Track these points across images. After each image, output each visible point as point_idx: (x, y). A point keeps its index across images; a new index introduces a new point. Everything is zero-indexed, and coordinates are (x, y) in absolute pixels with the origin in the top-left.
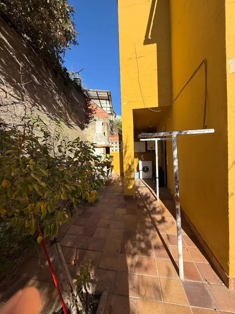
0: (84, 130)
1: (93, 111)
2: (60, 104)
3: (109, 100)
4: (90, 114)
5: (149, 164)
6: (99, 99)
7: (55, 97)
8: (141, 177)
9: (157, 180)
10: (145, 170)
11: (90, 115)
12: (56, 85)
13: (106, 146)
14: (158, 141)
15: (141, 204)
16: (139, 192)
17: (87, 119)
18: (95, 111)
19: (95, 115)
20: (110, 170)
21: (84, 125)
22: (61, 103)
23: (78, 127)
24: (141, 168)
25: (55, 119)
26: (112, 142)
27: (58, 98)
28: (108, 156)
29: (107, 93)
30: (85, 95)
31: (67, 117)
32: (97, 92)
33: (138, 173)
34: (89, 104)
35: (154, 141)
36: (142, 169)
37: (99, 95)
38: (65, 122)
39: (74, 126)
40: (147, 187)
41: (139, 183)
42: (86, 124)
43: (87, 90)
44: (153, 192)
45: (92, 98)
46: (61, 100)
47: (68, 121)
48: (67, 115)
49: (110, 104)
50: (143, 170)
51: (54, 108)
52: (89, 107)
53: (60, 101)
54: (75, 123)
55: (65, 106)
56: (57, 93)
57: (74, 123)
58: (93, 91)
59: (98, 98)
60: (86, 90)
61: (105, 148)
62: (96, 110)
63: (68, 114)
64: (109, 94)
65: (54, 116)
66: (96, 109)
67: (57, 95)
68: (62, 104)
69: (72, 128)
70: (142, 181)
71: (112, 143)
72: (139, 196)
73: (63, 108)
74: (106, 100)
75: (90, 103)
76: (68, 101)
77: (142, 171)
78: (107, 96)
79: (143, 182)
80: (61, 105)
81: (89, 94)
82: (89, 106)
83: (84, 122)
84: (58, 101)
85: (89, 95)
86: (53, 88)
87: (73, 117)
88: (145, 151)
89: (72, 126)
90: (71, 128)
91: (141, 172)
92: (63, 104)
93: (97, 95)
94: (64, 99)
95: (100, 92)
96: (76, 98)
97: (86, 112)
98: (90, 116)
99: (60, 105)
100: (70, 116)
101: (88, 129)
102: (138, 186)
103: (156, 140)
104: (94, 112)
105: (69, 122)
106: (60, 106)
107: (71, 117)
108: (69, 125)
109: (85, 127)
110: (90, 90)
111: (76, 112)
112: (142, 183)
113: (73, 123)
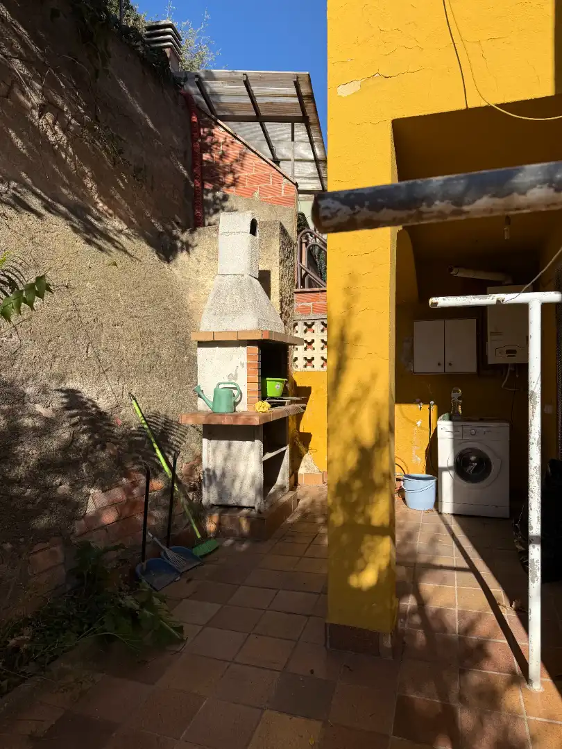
0: (173, 263)
1: (225, 174)
2: (52, 129)
3: (304, 119)
4: (208, 186)
5: (493, 439)
6: (260, 118)
7: (24, 93)
8: (447, 507)
9: (535, 553)
10: (470, 469)
11: (208, 191)
12: (34, 36)
13: (258, 337)
14: (545, 307)
15: (423, 699)
16: (422, 604)
17: (194, 211)
18: (233, 172)
19: (231, 192)
20: (286, 461)
21: (177, 238)
22: (56, 127)
23: (144, 244)
24: (446, 457)
25: (14, 197)
26: (309, 323)
27: (36, 100)
28: (274, 387)
29: (297, 85)
30: (188, 97)
31: (86, 197)
32: (247, 83)
33: (433, 482)
34: (208, 140)
35: (524, 307)
36: (451, 463)
37: (259, 100)
38: (67, 218)
39: (123, 239)
40: (472, 569)
41: (433, 541)
42: (183, 232)
43: (202, 75)
44: (509, 614)
45: (227, 113)
46: (59, 114)
47: (89, 212)
48: (85, 186)
49: (312, 143)
50: (461, 466)
51: (14, 146)
52: (206, 156)
53: (49, 117)
54: (130, 225)
55: (74, 139)
56: (35, 78)
57: (123, 226)
58: (232, 81)
59: (254, 114)
60: (197, 76)
61: (255, 349)
62: (236, 166)
63: (93, 178)
64: (305, 90)
65: (13, 184)
66: (237, 161)
67: (38, 86)
68: (60, 133)
69: (107, 246)
70: (450, 529)
71: (310, 326)
72: (421, 636)
73: (66, 151)
74: (292, 120)
75: (213, 135)
76: (96, 119)
77: (452, 472)
78: (296, 100)
79: (453, 535)
80: (55, 133)
81: (215, 94)
82: (207, 148)
83: (178, 223)
84: (35, 113)
85: (213, 99)
86: (11, 50)
87: (118, 196)
88: (471, 366)
89: (110, 240)
90: (101, 249)
91: (447, 479)
92: (65, 130)
93: (248, 100)
94: (71, 109)
95: (261, 80)
96: (139, 110)
97: (193, 177)
98: (210, 197)
99: (49, 133)
100: (104, 193)
101: (192, 256)
102: (423, 559)
103: (535, 301)
104: (229, 178)
105: (99, 220)
106: (52, 139)
107: (112, 197)
108: (91, 232)
109: (179, 245)
110: (217, 76)
111: (139, 173)
112: (447, 544)
113: (117, 224)
